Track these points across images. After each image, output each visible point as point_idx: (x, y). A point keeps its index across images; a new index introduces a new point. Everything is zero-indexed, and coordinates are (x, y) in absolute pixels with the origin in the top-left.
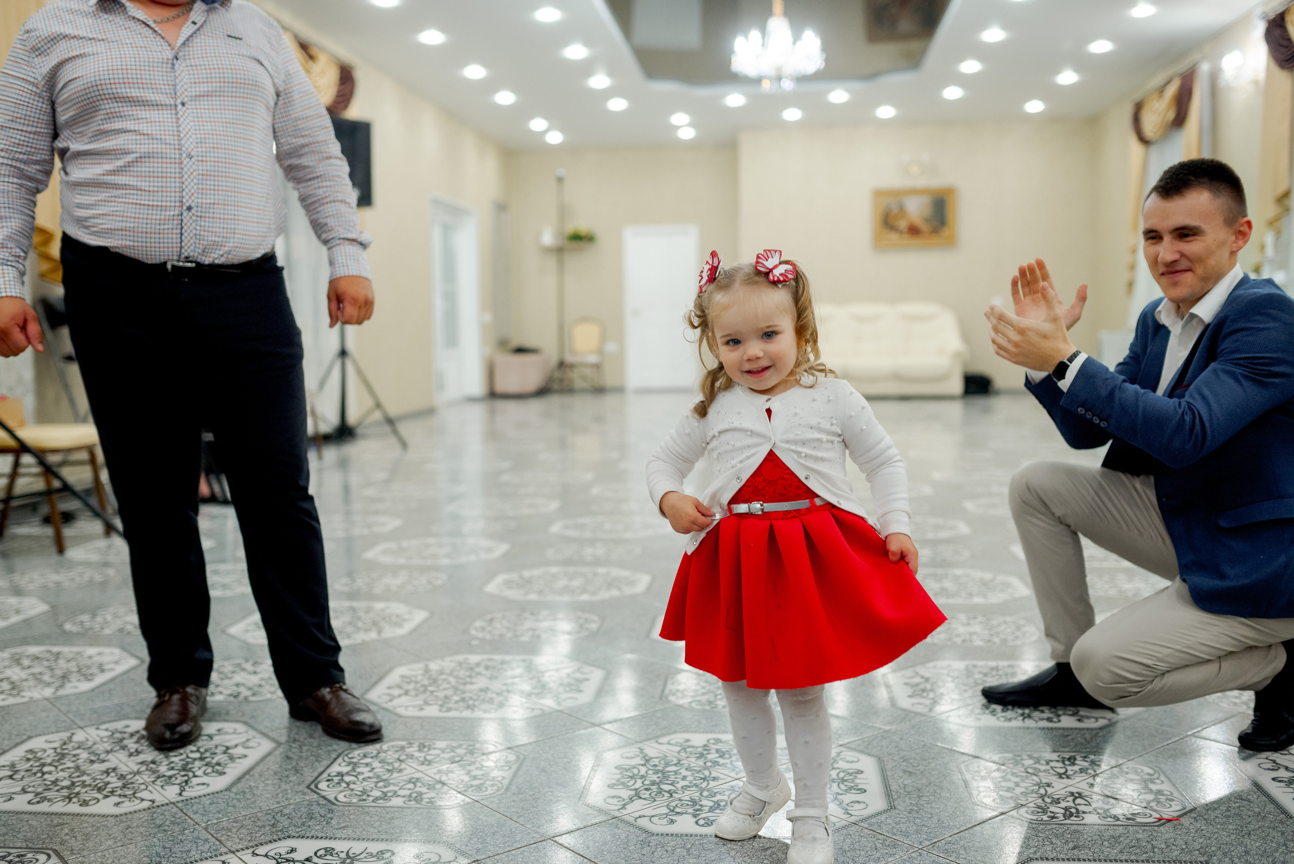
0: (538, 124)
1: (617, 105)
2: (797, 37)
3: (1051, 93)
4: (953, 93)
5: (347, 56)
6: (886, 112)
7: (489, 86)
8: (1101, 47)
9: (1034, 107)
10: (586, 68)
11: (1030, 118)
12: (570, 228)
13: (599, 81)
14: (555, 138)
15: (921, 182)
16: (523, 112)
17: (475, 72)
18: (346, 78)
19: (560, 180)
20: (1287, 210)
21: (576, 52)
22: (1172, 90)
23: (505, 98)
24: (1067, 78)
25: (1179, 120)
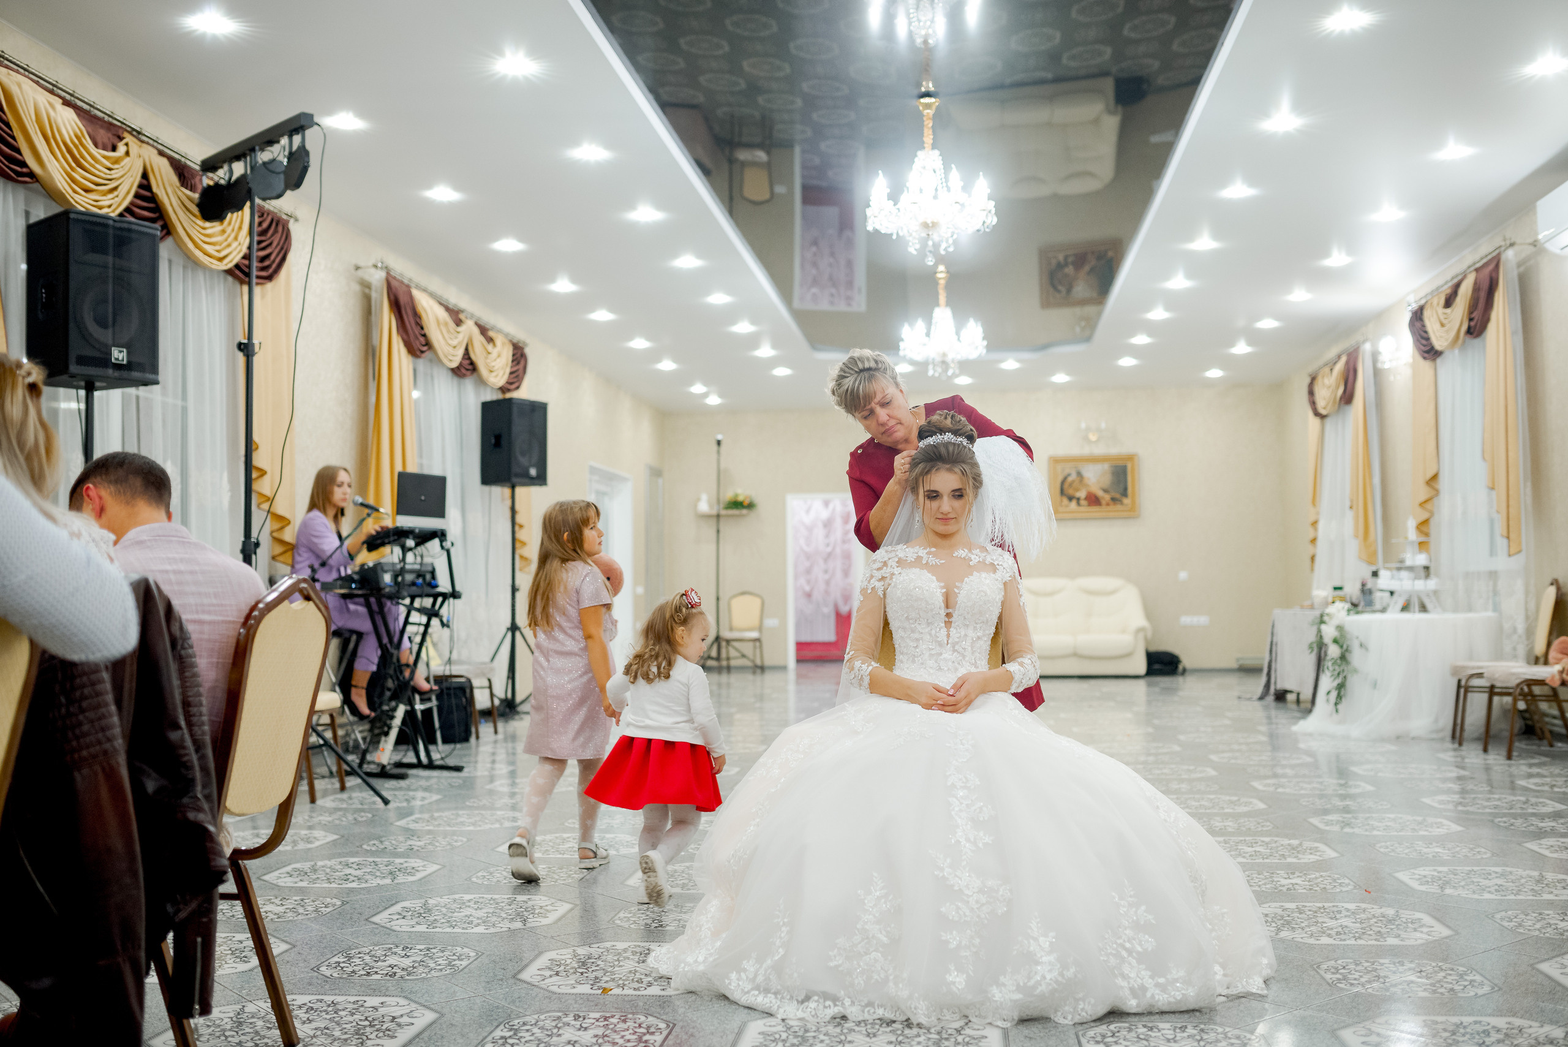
0: (698, 388)
1: (781, 372)
2: (960, 324)
3: (1228, 362)
4: (1127, 362)
5: (520, 335)
6: (1061, 378)
7: (654, 355)
8: (1268, 324)
9: (1215, 373)
10: (753, 341)
11: (1211, 383)
12: (729, 495)
13: (765, 351)
14: (714, 400)
15: (1099, 450)
16: (683, 378)
17: (639, 343)
18: (519, 356)
19: (719, 443)
20: (1437, 492)
21: (743, 328)
22: (1340, 366)
23: (667, 365)
24: (1241, 348)
25: (1347, 398)
